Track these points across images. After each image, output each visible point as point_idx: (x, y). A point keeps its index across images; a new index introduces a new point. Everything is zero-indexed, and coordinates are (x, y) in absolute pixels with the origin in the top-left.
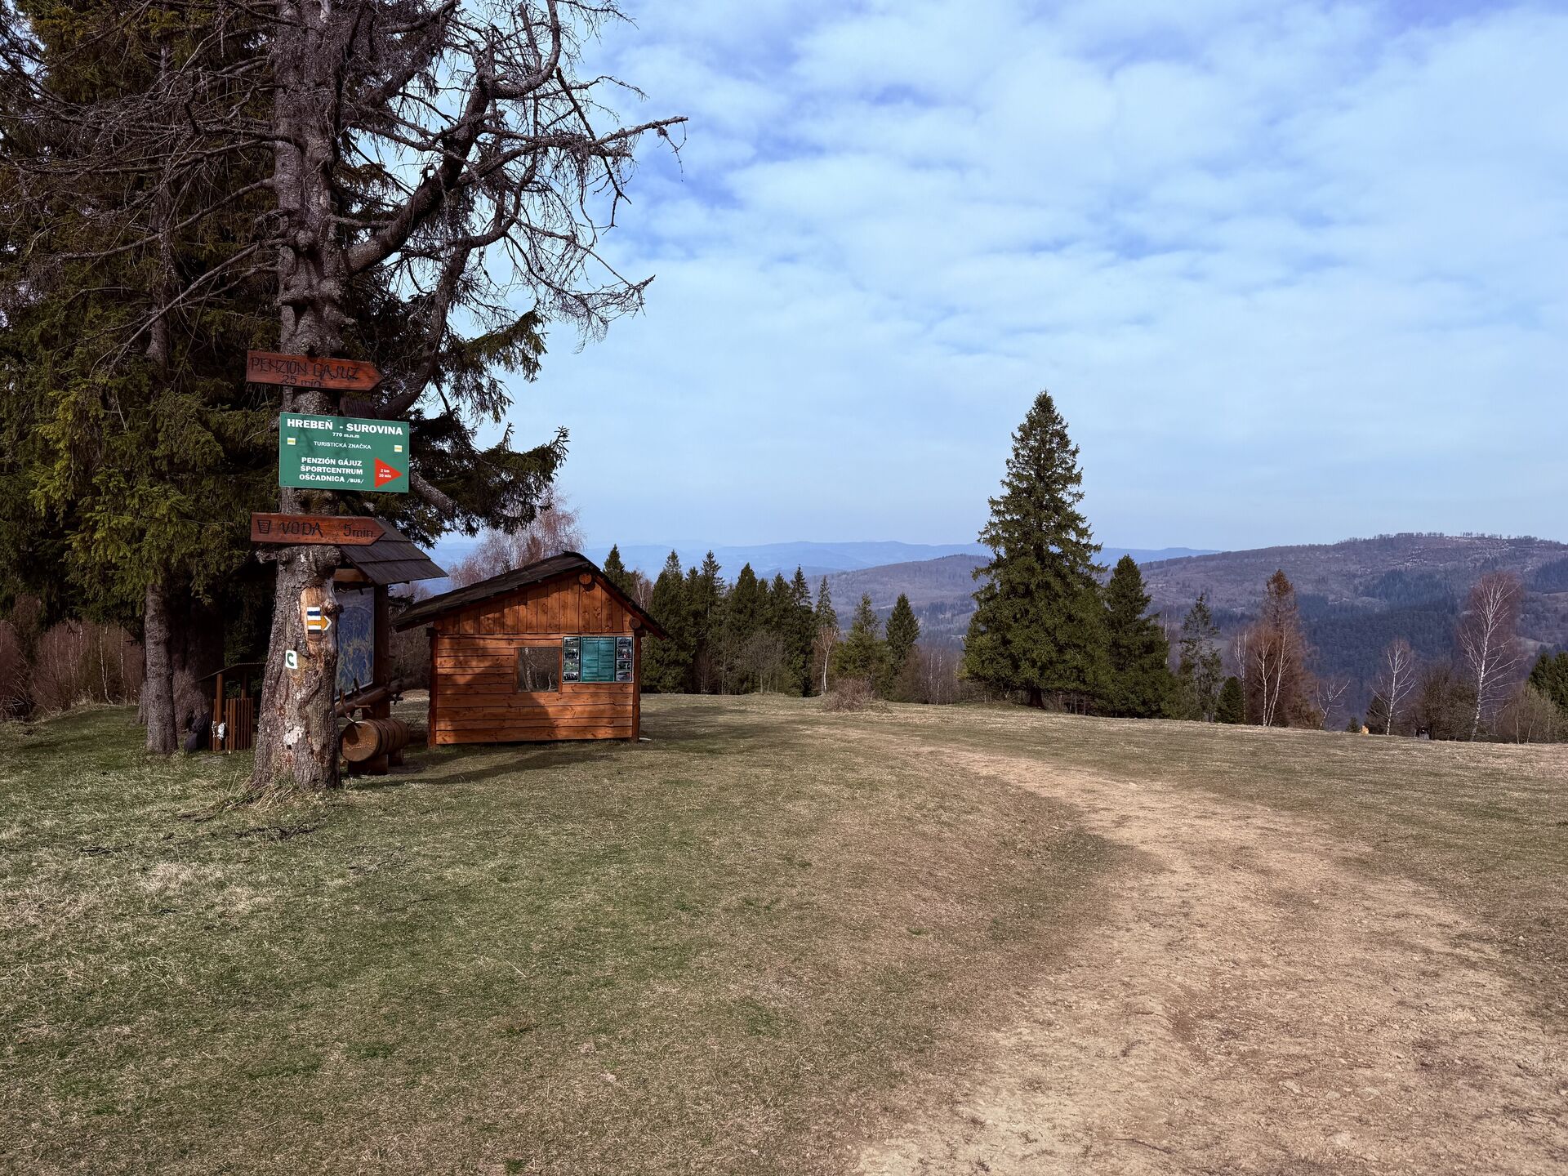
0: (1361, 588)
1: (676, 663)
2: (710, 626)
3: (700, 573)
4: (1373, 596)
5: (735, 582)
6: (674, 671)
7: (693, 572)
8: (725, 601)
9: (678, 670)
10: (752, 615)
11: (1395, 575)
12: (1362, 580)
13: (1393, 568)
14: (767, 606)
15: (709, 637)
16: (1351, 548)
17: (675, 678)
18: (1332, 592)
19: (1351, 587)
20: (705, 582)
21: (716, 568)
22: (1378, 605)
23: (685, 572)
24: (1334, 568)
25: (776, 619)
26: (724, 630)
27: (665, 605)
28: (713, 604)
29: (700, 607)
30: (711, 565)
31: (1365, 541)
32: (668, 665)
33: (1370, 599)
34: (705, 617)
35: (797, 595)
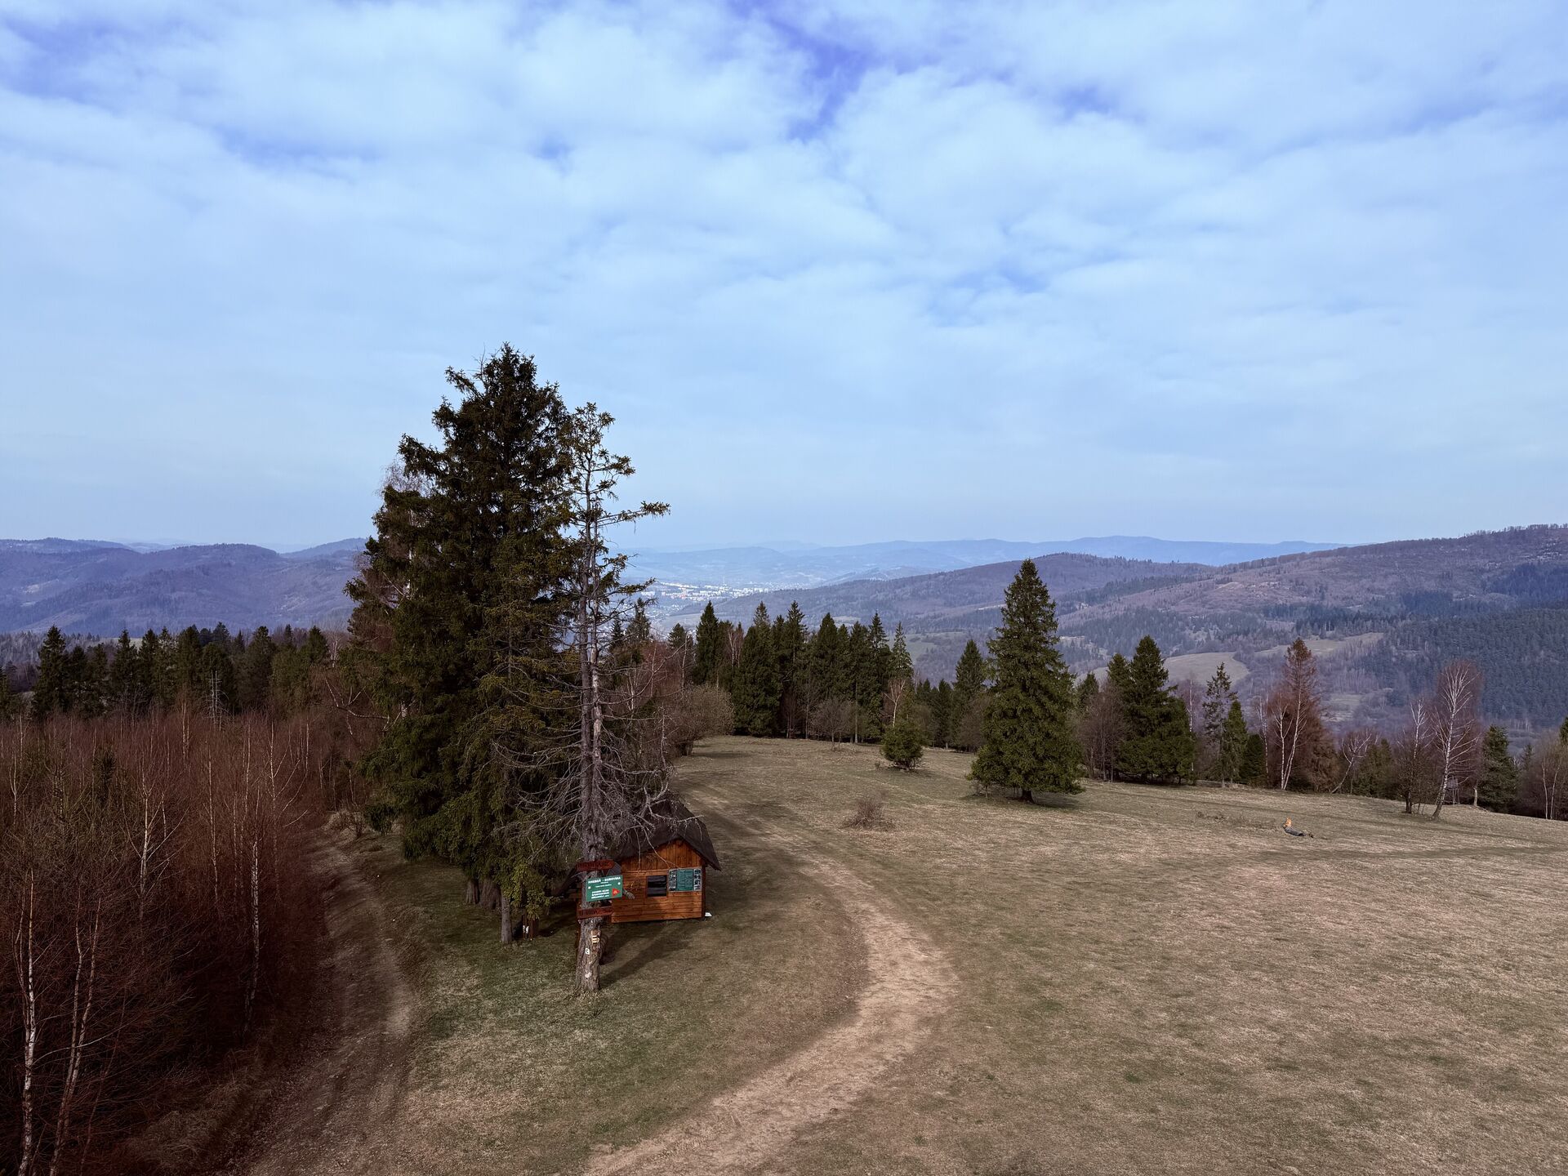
0: (1489, 584)
1: (765, 707)
2: (795, 669)
3: (786, 620)
4: (1503, 592)
5: (818, 627)
6: (762, 715)
7: (780, 620)
8: (809, 647)
9: (767, 713)
10: (833, 658)
11: (1527, 570)
12: (1490, 575)
13: (1525, 562)
14: (846, 652)
15: (795, 679)
16: (1479, 542)
17: (763, 721)
18: (1457, 588)
19: (1479, 582)
20: (790, 629)
21: (801, 616)
22: (1507, 601)
23: (772, 621)
24: (1460, 563)
25: (854, 663)
26: (807, 674)
27: (754, 656)
28: (797, 649)
29: (786, 652)
30: (795, 614)
31: (1494, 534)
32: (757, 710)
33: (1499, 595)
34: (790, 661)
35: (875, 639)
